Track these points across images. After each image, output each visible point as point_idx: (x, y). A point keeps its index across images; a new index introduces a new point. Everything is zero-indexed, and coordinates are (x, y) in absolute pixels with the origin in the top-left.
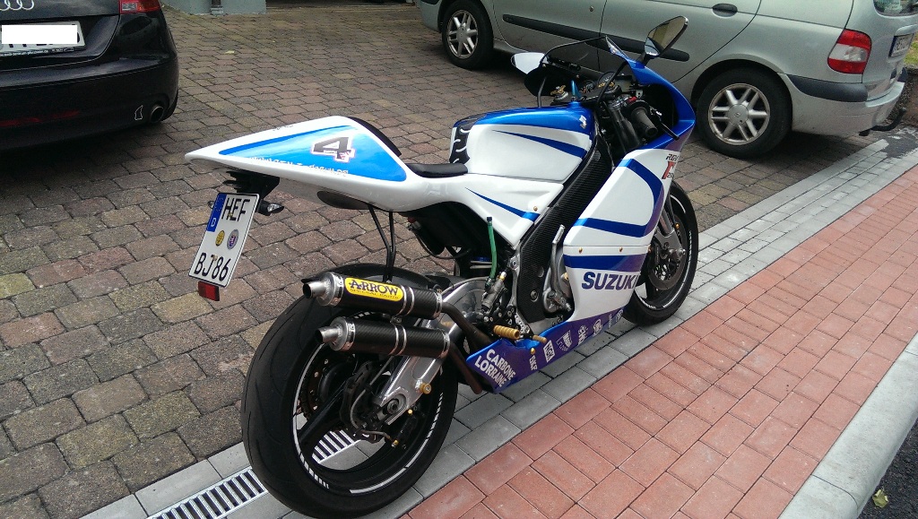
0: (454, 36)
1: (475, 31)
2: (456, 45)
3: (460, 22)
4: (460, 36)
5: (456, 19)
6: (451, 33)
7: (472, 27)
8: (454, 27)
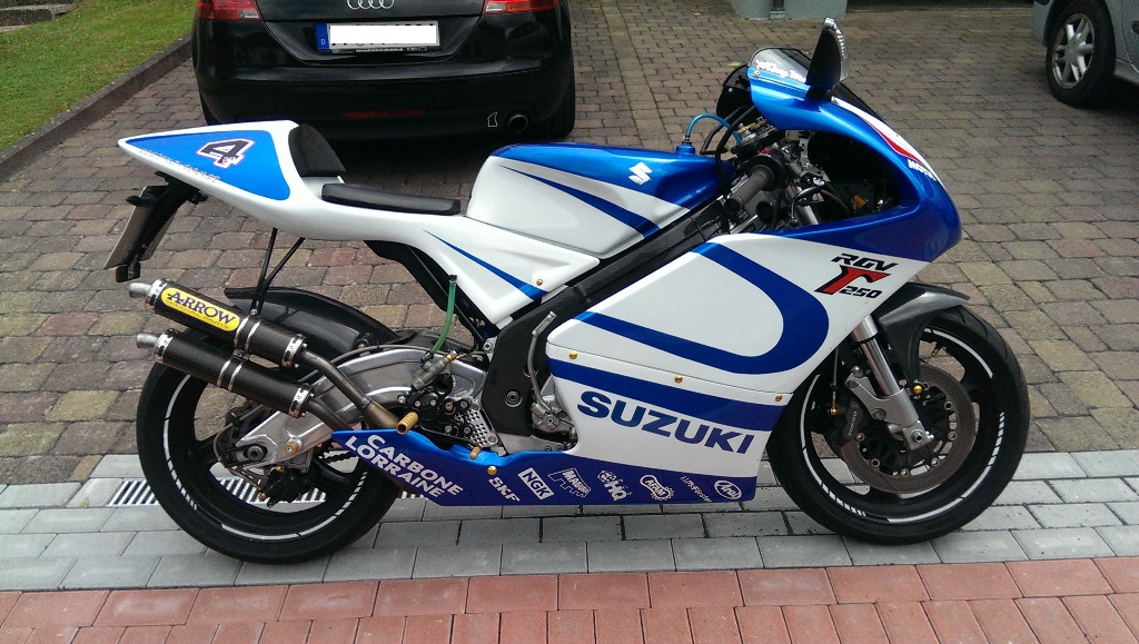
0: (1062, 53)
1: (1090, 46)
2: (1062, 66)
3: (1075, 29)
4: (1070, 51)
5: (1070, 28)
6: (1060, 47)
7: (1089, 41)
8: (1065, 41)
